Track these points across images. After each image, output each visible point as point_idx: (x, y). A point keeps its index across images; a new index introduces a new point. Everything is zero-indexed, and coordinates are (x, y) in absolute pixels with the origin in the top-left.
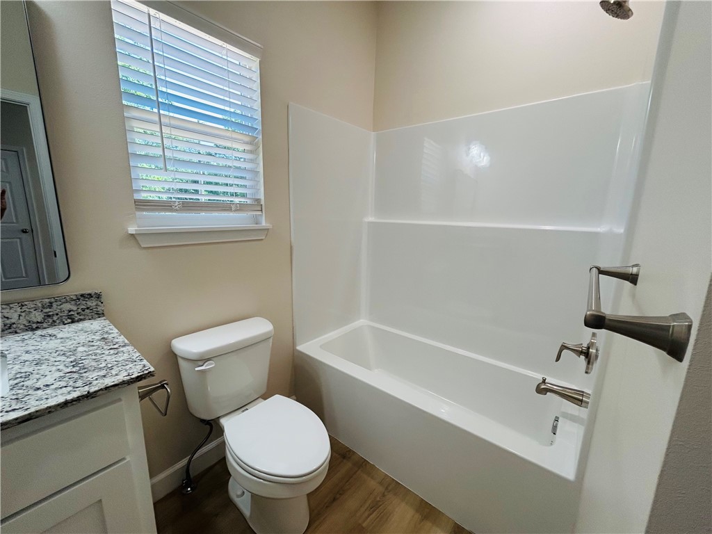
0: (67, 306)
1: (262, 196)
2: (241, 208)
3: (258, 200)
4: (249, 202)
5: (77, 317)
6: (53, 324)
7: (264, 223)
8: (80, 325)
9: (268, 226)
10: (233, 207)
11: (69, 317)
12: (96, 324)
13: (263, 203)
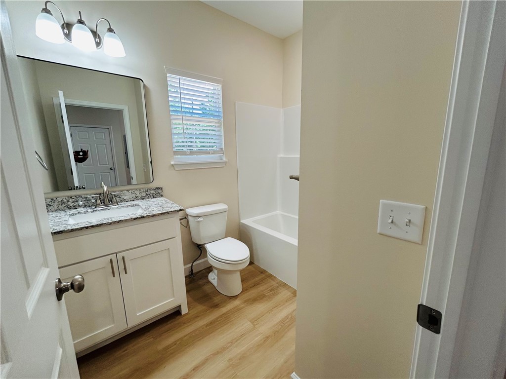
0: (152, 192)
1: (223, 147)
2: (214, 152)
3: (222, 149)
4: (218, 149)
5: (155, 196)
6: (148, 198)
7: (224, 159)
8: (157, 199)
9: (227, 160)
10: (211, 152)
11: (153, 196)
12: (161, 199)
13: (224, 150)
